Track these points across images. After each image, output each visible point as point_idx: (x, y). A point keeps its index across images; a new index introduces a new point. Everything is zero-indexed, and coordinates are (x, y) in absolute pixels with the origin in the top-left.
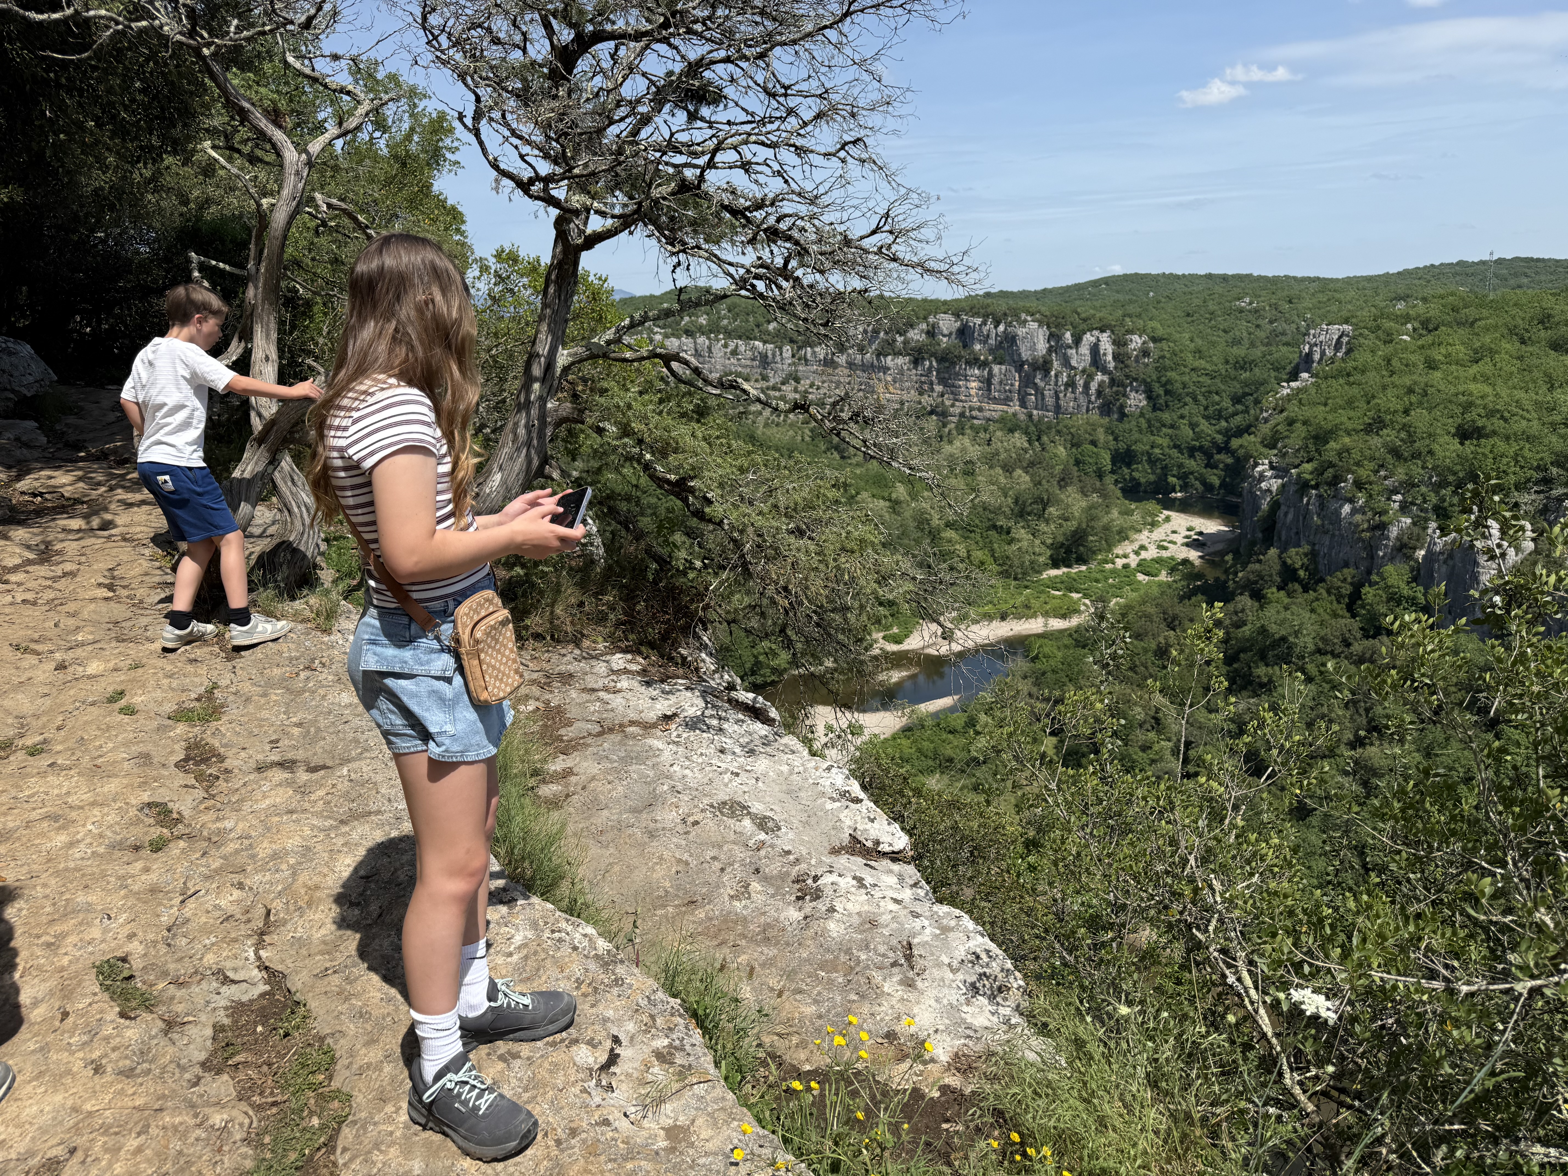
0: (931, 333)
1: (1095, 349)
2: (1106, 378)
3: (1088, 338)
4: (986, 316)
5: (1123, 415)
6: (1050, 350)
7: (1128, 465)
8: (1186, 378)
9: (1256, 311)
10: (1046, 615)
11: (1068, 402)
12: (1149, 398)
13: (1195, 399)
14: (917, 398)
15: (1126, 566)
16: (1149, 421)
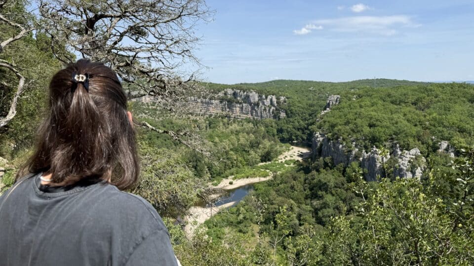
0: (225, 94)
1: (271, 100)
2: (274, 108)
3: (269, 97)
4: (241, 90)
5: (279, 119)
6: (259, 100)
7: (281, 133)
8: (296, 109)
9: (315, 91)
10: (260, 176)
11: (264, 114)
12: (286, 114)
13: (299, 115)
14: (222, 112)
15: (282, 162)
16: (286, 121)
